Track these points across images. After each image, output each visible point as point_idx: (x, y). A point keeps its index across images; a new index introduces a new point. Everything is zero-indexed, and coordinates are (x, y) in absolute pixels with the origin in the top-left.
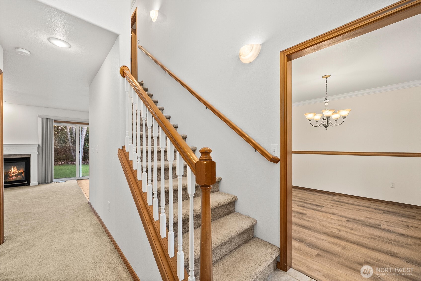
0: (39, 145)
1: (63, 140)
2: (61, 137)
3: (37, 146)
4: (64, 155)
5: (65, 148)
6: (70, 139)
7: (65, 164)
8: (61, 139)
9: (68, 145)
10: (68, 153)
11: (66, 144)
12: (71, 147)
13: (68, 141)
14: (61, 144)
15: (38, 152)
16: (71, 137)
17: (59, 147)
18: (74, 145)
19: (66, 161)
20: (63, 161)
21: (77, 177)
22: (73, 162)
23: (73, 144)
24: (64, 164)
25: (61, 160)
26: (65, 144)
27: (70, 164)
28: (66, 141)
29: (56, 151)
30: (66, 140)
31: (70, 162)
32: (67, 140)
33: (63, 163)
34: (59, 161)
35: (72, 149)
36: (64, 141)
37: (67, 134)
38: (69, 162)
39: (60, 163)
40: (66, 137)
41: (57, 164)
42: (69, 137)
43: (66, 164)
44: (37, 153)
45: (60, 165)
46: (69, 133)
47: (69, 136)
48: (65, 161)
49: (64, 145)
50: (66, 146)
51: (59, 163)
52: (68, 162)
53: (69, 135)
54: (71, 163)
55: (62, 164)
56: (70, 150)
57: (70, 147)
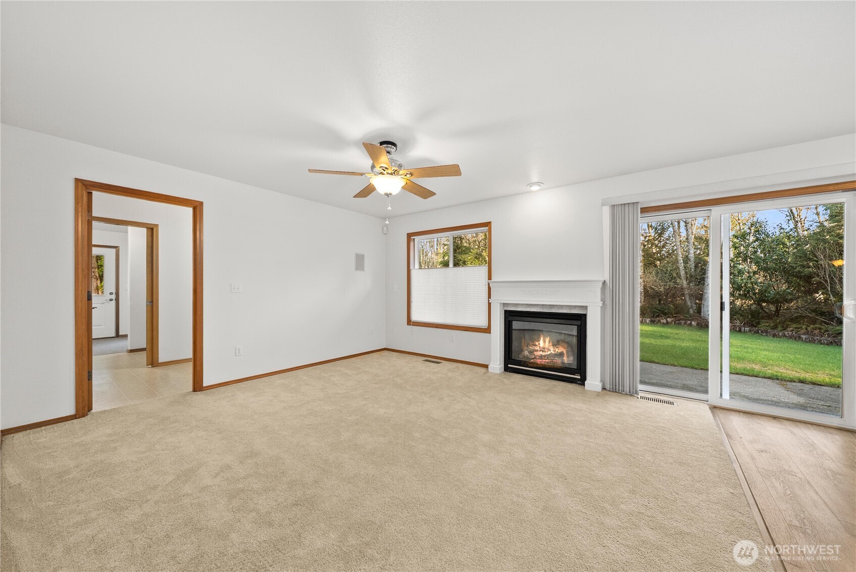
0: (604, 282)
1: (670, 276)
2: (667, 270)
3: (600, 285)
4: (672, 306)
5: (674, 292)
6: (682, 273)
7: (673, 323)
8: (666, 273)
9: (678, 285)
10: (679, 301)
11: (675, 283)
12: (686, 288)
13: (679, 277)
14: (665, 284)
15: (603, 300)
16: (685, 267)
17: (662, 289)
18: (691, 285)
19: (676, 317)
20: (669, 317)
21: (712, 396)
22: (689, 322)
23: (690, 282)
24: (671, 322)
25: (665, 314)
26: (673, 282)
27: (683, 323)
28: (675, 278)
29: (658, 296)
30: (675, 275)
31: (684, 320)
32: (677, 274)
33: (669, 320)
34: (661, 316)
35: (686, 292)
36: (672, 277)
37: (678, 263)
38: (681, 319)
39: (664, 321)
40: (675, 269)
41: (659, 321)
42: (680, 268)
43: (675, 323)
44: (601, 304)
45: (663, 323)
46: (682, 261)
47: (681, 266)
48: (673, 317)
49: (672, 284)
50: (675, 287)
51: (662, 321)
52: (679, 320)
53: (682, 264)
54: (685, 324)
55: (667, 322)
56: (683, 295)
57: (682, 289)
